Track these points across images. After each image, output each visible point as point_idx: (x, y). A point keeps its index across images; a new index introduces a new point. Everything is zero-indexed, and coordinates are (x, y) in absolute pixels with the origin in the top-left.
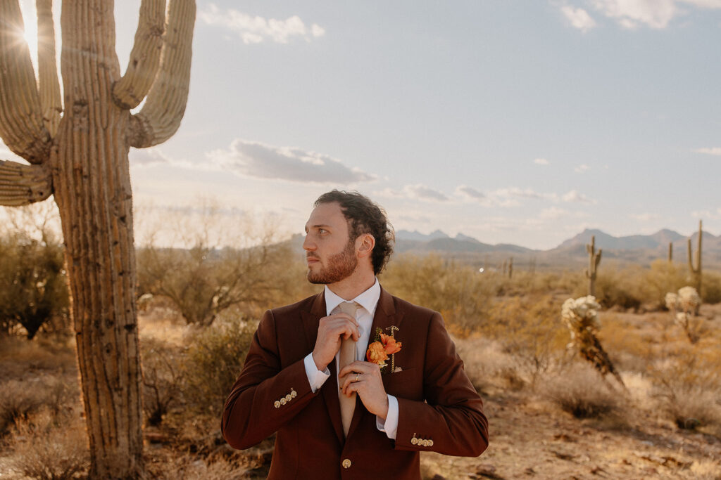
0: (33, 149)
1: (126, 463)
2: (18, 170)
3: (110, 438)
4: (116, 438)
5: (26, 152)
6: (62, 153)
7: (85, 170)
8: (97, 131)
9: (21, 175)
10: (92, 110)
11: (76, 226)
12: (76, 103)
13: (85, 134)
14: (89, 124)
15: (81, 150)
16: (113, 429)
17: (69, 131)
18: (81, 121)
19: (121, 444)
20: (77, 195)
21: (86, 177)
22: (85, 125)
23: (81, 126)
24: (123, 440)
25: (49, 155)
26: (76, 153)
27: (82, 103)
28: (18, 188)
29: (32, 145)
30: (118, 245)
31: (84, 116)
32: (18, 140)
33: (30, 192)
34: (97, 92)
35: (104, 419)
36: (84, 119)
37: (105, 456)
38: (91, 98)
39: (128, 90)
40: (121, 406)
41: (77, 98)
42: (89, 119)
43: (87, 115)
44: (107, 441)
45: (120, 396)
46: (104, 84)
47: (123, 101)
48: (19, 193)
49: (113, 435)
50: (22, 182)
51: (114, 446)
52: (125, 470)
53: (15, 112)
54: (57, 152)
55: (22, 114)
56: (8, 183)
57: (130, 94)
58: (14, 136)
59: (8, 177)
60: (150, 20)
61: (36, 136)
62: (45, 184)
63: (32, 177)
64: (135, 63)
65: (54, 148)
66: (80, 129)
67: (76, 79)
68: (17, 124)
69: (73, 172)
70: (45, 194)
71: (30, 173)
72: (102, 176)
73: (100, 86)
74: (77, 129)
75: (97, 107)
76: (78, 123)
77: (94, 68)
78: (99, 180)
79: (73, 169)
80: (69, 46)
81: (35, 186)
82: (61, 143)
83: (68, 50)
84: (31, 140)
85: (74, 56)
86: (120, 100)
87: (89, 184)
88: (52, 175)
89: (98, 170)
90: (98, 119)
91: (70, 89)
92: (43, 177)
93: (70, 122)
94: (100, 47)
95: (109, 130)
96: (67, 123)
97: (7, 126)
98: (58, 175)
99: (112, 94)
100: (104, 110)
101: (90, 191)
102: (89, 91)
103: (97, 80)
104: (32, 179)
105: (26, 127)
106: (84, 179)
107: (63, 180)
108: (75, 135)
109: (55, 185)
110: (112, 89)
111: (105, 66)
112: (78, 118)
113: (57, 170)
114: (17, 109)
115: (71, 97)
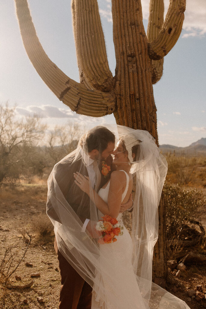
0: (107, 83)
2: (101, 95)
4: (159, 254)
5: (103, 84)
6: (123, 86)
7: (137, 95)
8: (142, 72)
9: (103, 98)
10: (138, 59)
12: (128, 56)
13: (136, 74)
14: (137, 68)
15: (134, 84)
17: (127, 72)
18: (133, 67)
19: (161, 257)
20: (132, 110)
21: (137, 99)
22: (135, 69)
23: (133, 69)
25: (115, 86)
26: (132, 85)
27: (132, 56)
28: (102, 105)
29: (106, 81)
31: (134, 64)
32: (99, 78)
33: (107, 108)
34: (140, 49)
38: (137, 53)
39: (162, 47)
41: (129, 52)
42: (137, 66)
43: (135, 63)
46: (143, 45)
47: (158, 54)
48: (103, 108)
50: (104, 102)
52: (163, 272)
53: (98, 61)
54: (120, 84)
55: (102, 62)
56: (98, 102)
57: (164, 49)
58: (97, 75)
59: (98, 99)
60: (180, 3)
61: (108, 75)
62: (114, 103)
63: (108, 99)
64: (170, 30)
65: (118, 82)
66: (133, 71)
67: (128, 41)
68: (99, 68)
69: (130, 97)
70: (114, 110)
71: (106, 97)
72: (146, 98)
73: (141, 46)
74: (131, 71)
75: (141, 58)
76: (131, 67)
77: (138, 35)
78: (144, 101)
79: (130, 95)
80: (122, 23)
81: (109, 105)
82: (123, 80)
83: (122, 25)
84: (106, 78)
85: (126, 28)
86: (155, 54)
87: (140, 103)
88: (116, 99)
89: (144, 95)
90: (141, 65)
91: (124, 47)
92: (112, 99)
93: (126, 67)
94: (139, 23)
95: (147, 72)
96: (124, 67)
97: (94, 69)
98: (120, 98)
99: (149, 51)
100: (144, 60)
101: (140, 108)
102: (136, 48)
103: (140, 42)
104: (108, 101)
105: (104, 70)
106: (136, 101)
107: (123, 101)
108: (131, 75)
109: (118, 104)
110: (149, 47)
111: (142, 34)
112: (130, 64)
113: (120, 95)
114: (99, 59)
115: (125, 53)
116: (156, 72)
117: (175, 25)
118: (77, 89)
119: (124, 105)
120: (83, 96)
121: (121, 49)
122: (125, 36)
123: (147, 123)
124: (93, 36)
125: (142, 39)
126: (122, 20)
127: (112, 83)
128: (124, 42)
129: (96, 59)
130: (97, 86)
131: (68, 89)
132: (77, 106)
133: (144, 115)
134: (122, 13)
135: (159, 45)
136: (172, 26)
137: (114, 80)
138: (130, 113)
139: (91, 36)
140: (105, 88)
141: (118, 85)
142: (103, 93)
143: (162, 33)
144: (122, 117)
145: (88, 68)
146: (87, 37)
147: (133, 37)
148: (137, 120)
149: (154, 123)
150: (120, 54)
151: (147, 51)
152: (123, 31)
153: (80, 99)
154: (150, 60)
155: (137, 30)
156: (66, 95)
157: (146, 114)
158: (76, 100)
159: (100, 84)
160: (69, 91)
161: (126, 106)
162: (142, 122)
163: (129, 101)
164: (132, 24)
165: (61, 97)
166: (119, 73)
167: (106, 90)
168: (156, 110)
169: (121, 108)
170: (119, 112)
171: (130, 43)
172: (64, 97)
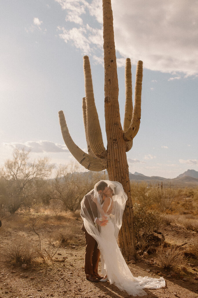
0: (103, 154)
1: (133, 251)
3: (129, 243)
4: (131, 243)
6: (111, 155)
7: (118, 160)
8: (120, 148)
9: (101, 162)
10: (118, 142)
11: (116, 176)
12: (114, 140)
13: (117, 149)
15: (116, 154)
16: (130, 240)
17: (113, 148)
19: (132, 245)
20: (116, 168)
21: (118, 162)
22: (117, 146)
24: (133, 243)
25: (107, 155)
26: (115, 155)
27: (116, 140)
29: (103, 153)
30: (128, 182)
33: (103, 166)
34: (119, 136)
35: (127, 237)
36: (117, 145)
37: (128, 248)
38: (118, 138)
39: (130, 136)
40: (131, 232)
41: (114, 138)
44: (128, 244)
45: (131, 229)
46: (121, 134)
47: (128, 139)
48: (101, 167)
49: (130, 242)
50: (101, 164)
51: (130, 245)
52: (133, 253)
53: (98, 143)
55: (100, 144)
56: (98, 164)
58: (98, 150)
59: (99, 163)
61: (104, 150)
62: (106, 164)
63: (103, 162)
64: (133, 128)
65: (108, 153)
66: (116, 148)
67: (113, 133)
68: (99, 147)
69: (115, 161)
70: (106, 167)
71: (103, 161)
72: (123, 161)
73: (120, 135)
74: (115, 148)
75: (120, 141)
76: (115, 146)
77: (118, 129)
78: (122, 163)
79: (115, 160)
80: (110, 123)
81: (104, 165)
82: (111, 152)
83: (110, 124)
84: (102, 151)
85: (112, 126)
86: (127, 139)
87: (120, 164)
88: (108, 161)
89: (122, 160)
90: (120, 144)
91: (111, 136)
92: (106, 162)
93: (112, 145)
94: (119, 123)
95: (123, 148)
96: (111, 145)
97: (96, 147)
98: (110, 161)
99: (124, 137)
100: (121, 142)
101: (120, 166)
102: (117, 136)
103: (119, 133)
104: (103, 163)
105: (101, 148)
106: (118, 163)
107: (111, 163)
108: (115, 149)
109: (109, 164)
110: (124, 135)
111: (121, 129)
112: (114, 144)
113: (110, 160)
114: (99, 142)
115: (112, 138)
116: (128, 146)
117: (136, 126)
118: (89, 158)
119: (112, 165)
120: (92, 162)
121: (110, 136)
122: (111, 130)
123: (123, 174)
124: (96, 132)
125: (120, 131)
126: (110, 122)
127: (106, 154)
128: (111, 133)
129: (97, 143)
130: (98, 155)
131: (84, 158)
132: (89, 167)
133: (122, 170)
134: (110, 119)
135: (128, 135)
136: (134, 126)
137: (106, 152)
138: (115, 168)
139: (95, 132)
140: (102, 156)
141: (108, 155)
142: (101, 159)
143: (130, 129)
144: (111, 171)
145: (93, 147)
146: (93, 132)
147: (115, 131)
148: (118, 172)
149: (127, 174)
150: (109, 139)
151: (123, 137)
152: (110, 128)
153: (90, 163)
154: (124, 141)
155: (118, 127)
156: (83, 161)
157: (123, 169)
158: (88, 164)
159: (99, 154)
160: (85, 159)
161: (113, 165)
162: (121, 173)
163: (114, 163)
164: (115, 124)
165: (81, 163)
166: (109, 148)
167: (102, 157)
168: (128, 167)
169: (110, 166)
170: (109, 168)
171: (114, 133)
172: (82, 162)
